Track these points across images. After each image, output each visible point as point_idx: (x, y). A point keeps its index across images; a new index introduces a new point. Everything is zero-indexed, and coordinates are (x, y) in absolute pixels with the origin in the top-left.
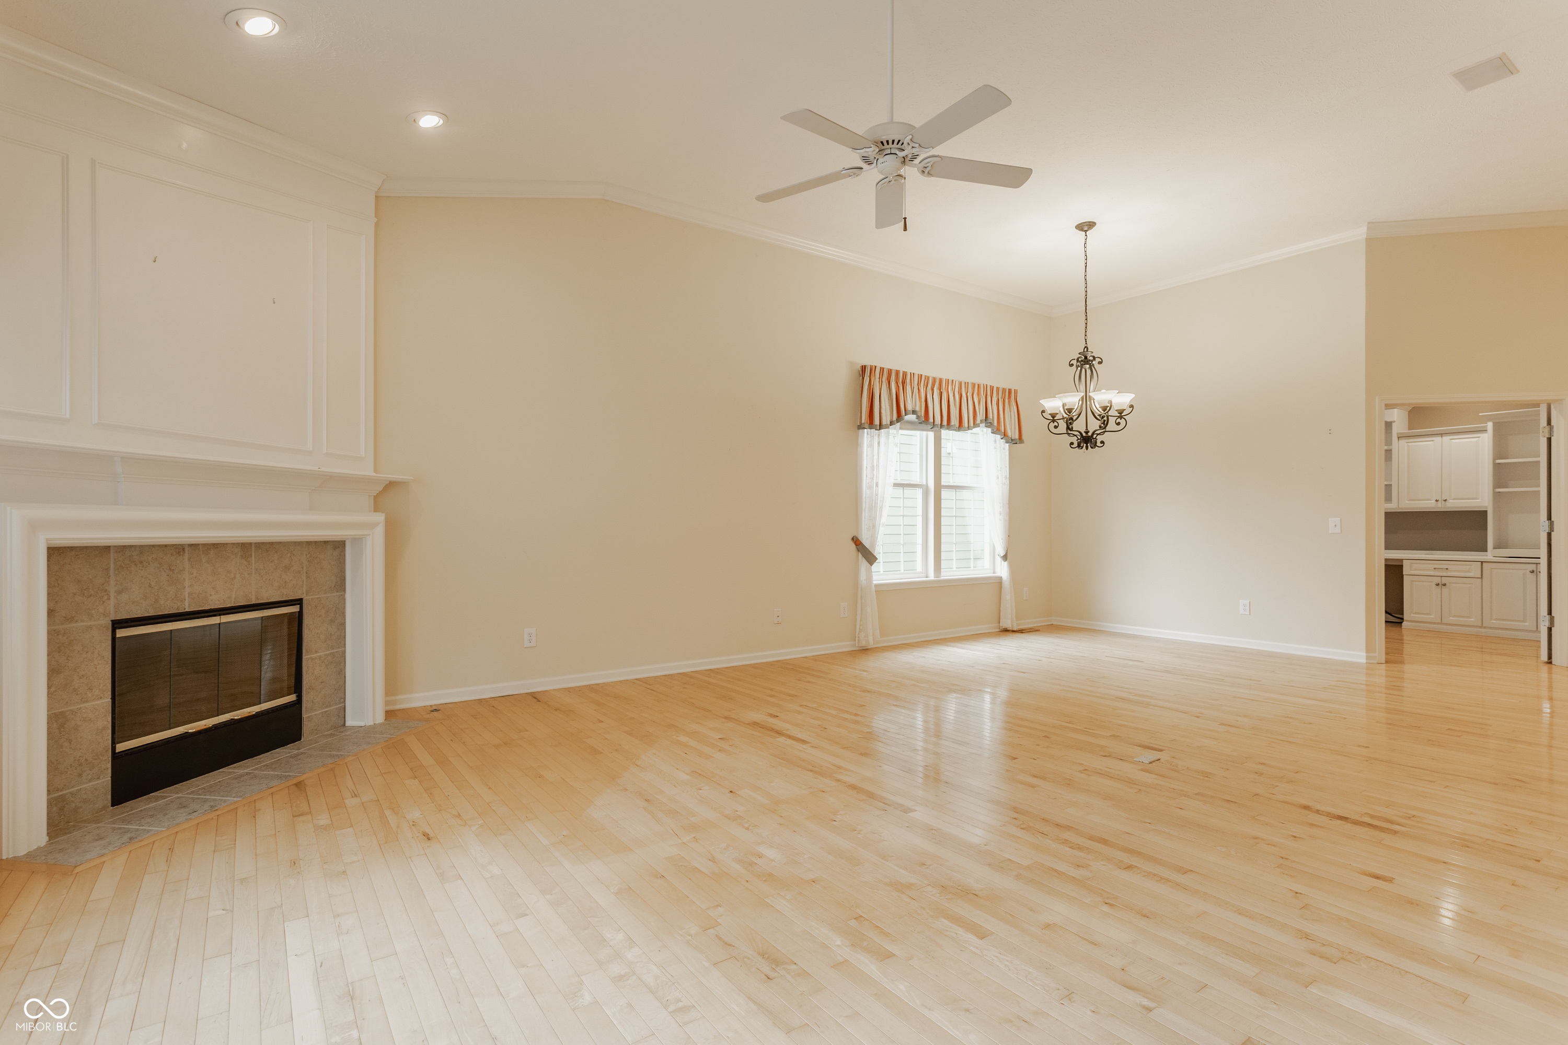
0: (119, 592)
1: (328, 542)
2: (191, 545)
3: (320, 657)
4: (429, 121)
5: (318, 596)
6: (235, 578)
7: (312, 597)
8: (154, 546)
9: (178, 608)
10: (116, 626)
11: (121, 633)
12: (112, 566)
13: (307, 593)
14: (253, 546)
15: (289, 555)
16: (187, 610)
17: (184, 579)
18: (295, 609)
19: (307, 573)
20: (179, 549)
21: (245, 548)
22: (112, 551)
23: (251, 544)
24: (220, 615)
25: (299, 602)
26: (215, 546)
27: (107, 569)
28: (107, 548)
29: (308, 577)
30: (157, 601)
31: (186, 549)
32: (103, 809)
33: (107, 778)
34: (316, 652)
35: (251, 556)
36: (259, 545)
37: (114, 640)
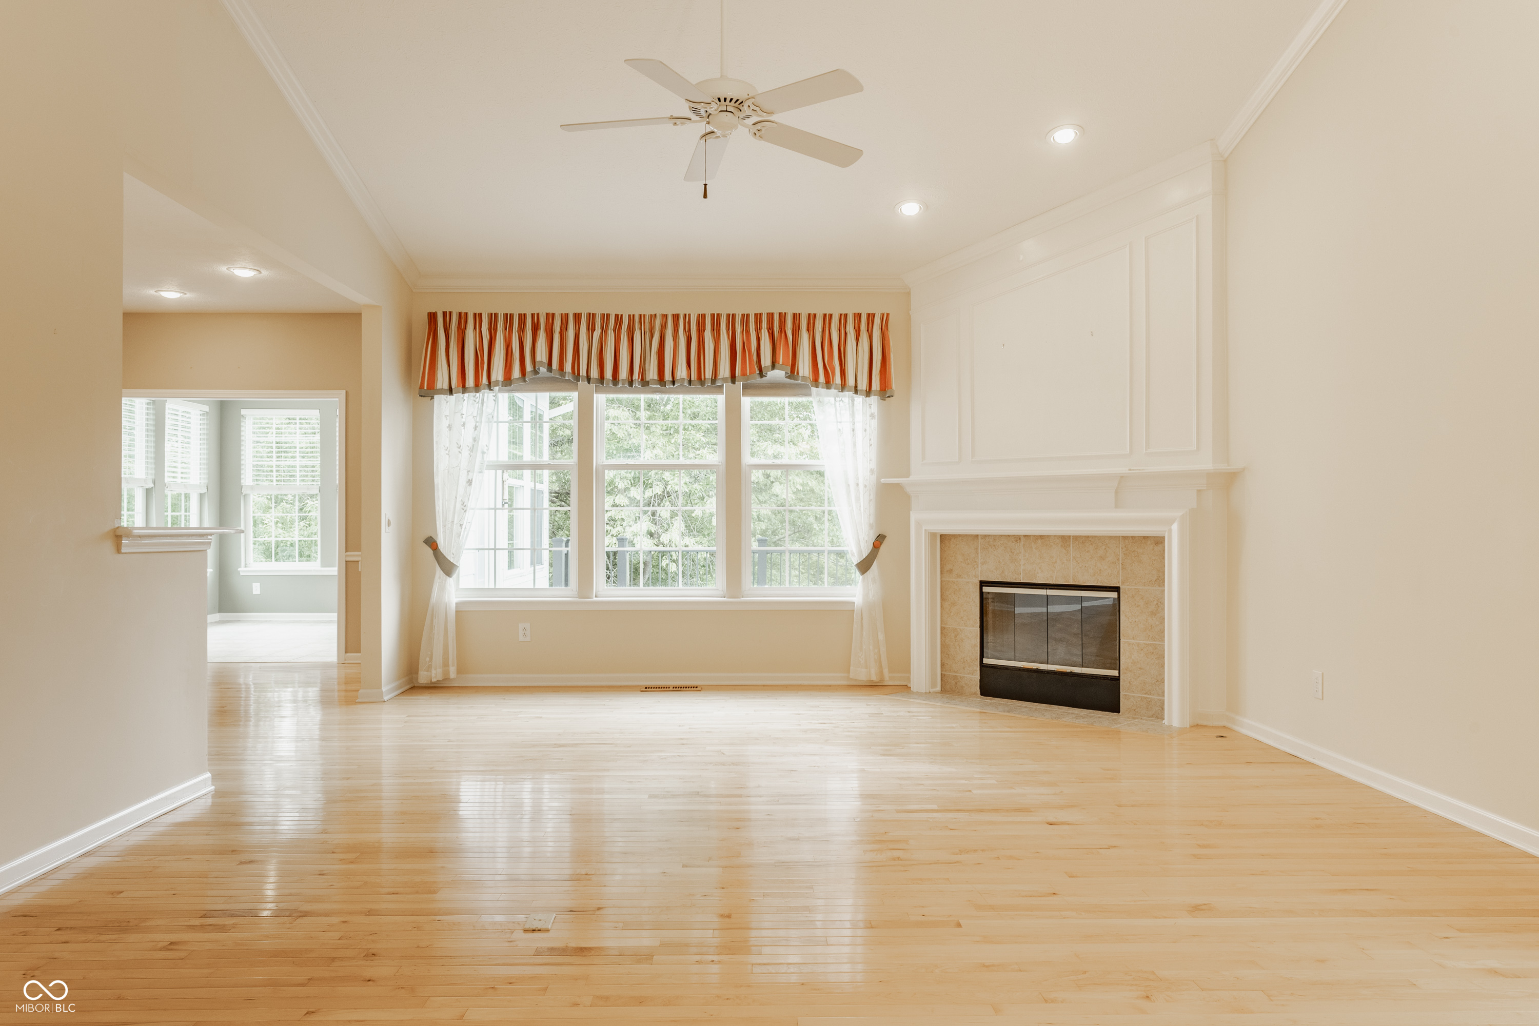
0: (983, 564)
1: (1147, 537)
2: (1025, 536)
3: (1138, 645)
5: (1136, 588)
6: (1056, 562)
7: (1129, 587)
8: (1001, 536)
9: (1016, 579)
10: (983, 584)
11: (986, 589)
12: (980, 547)
13: (1123, 583)
14: (1072, 538)
15: (1104, 547)
16: (1022, 581)
17: (1020, 560)
18: (1114, 595)
19: (1123, 565)
20: (1017, 538)
21: (1065, 540)
22: (980, 538)
23: (1070, 536)
24: (1047, 589)
25: (1117, 589)
26: (1042, 537)
27: (977, 549)
28: (977, 536)
29: (1123, 568)
30: (1003, 572)
31: (1022, 538)
32: (975, 693)
33: (977, 677)
34: (1134, 638)
35: (1069, 546)
36: (1076, 538)
37: (982, 593)
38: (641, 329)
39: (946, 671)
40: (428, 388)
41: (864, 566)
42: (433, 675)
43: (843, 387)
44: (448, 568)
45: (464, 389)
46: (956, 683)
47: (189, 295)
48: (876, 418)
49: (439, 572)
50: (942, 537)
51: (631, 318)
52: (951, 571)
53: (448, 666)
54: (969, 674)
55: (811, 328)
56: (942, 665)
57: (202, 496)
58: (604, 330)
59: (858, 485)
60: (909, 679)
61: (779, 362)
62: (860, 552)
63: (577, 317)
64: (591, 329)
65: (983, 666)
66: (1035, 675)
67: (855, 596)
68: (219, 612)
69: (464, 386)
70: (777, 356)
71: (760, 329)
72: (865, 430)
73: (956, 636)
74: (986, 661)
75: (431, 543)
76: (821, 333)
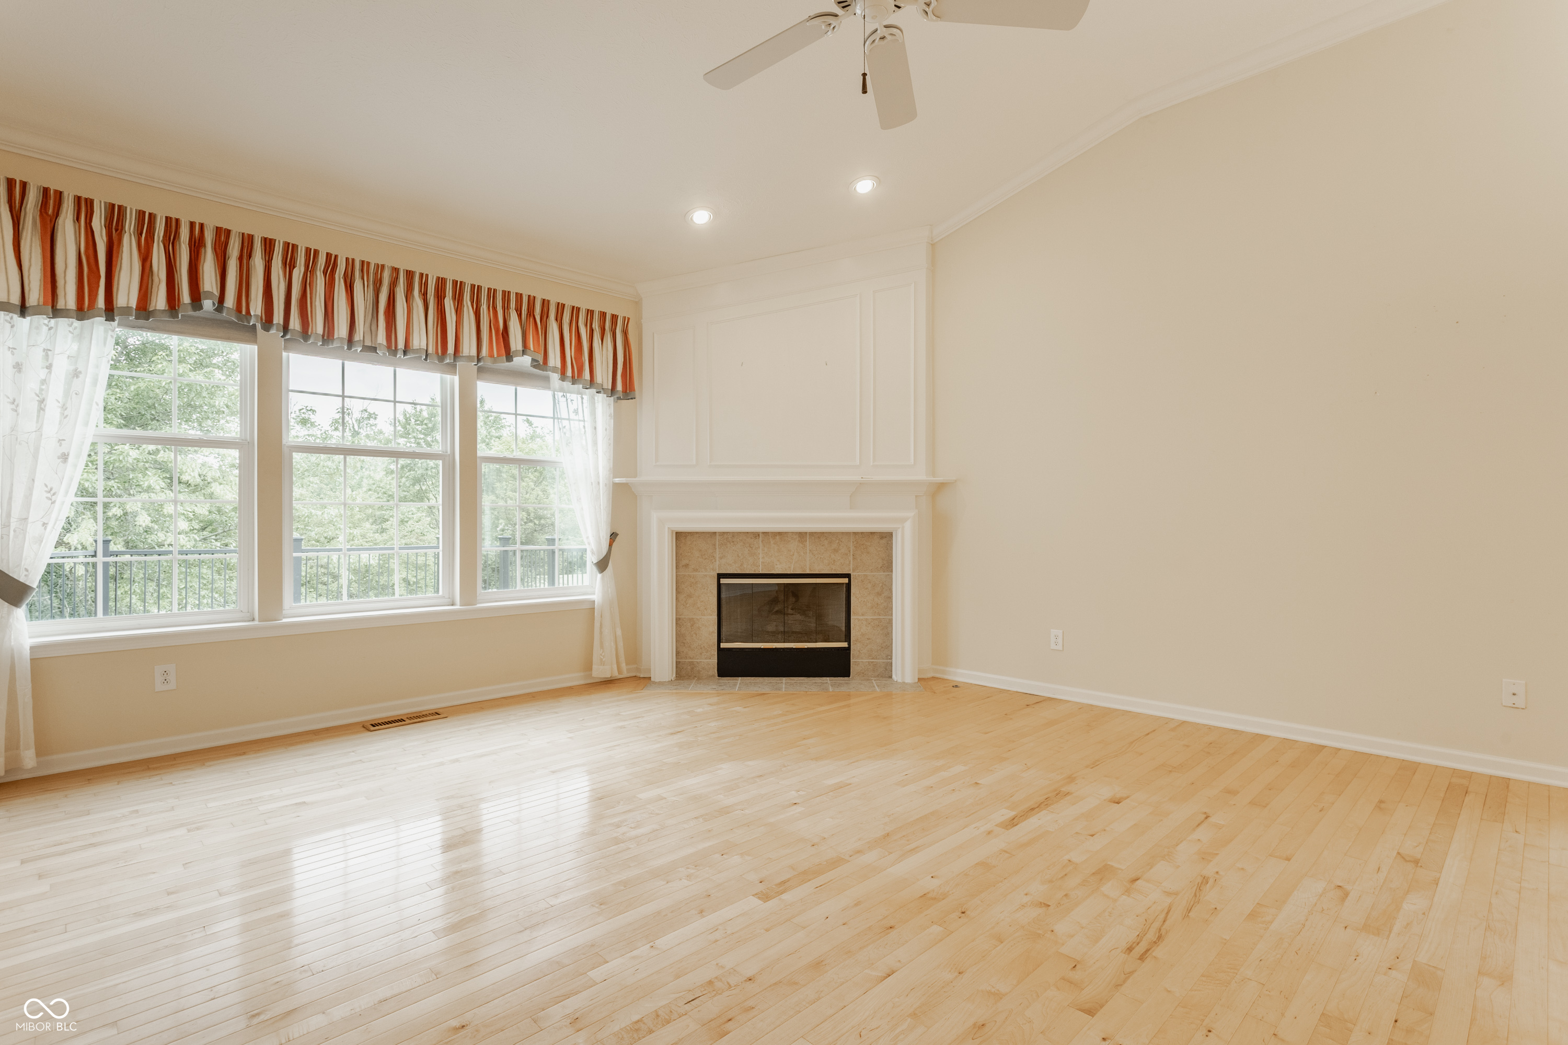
0: (721, 558)
1: (874, 533)
2: (763, 533)
3: (866, 620)
4: (865, 186)
5: (865, 574)
6: (793, 555)
7: (858, 574)
8: (740, 533)
9: (755, 571)
10: (721, 577)
11: (723, 581)
12: (717, 543)
13: (854, 571)
14: (808, 534)
15: (837, 541)
16: (760, 572)
17: (759, 554)
18: (846, 580)
19: (854, 555)
20: (756, 535)
21: (802, 535)
22: (717, 534)
23: (806, 533)
24: (783, 578)
25: (848, 576)
26: (780, 534)
27: (715, 545)
28: (715, 533)
29: (854, 559)
30: (742, 565)
31: (761, 535)
32: (713, 676)
33: (714, 660)
34: (863, 615)
35: (806, 541)
36: (812, 534)
37: (719, 585)
38: (363, 278)
39: (681, 658)
41: (602, 565)
43: (592, 384)
45: (54, 311)
46: (692, 669)
50: (678, 534)
52: (687, 566)
54: (706, 659)
55: (559, 318)
56: (677, 653)
58: (310, 268)
61: (530, 347)
63: (267, 243)
64: (289, 264)
65: (720, 650)
67: (594, 594)
69: (53, 306)
70: (527, 342)
71: (508, 309)
73: (692, 625)
74: (723, 645)
76: (569, 325)
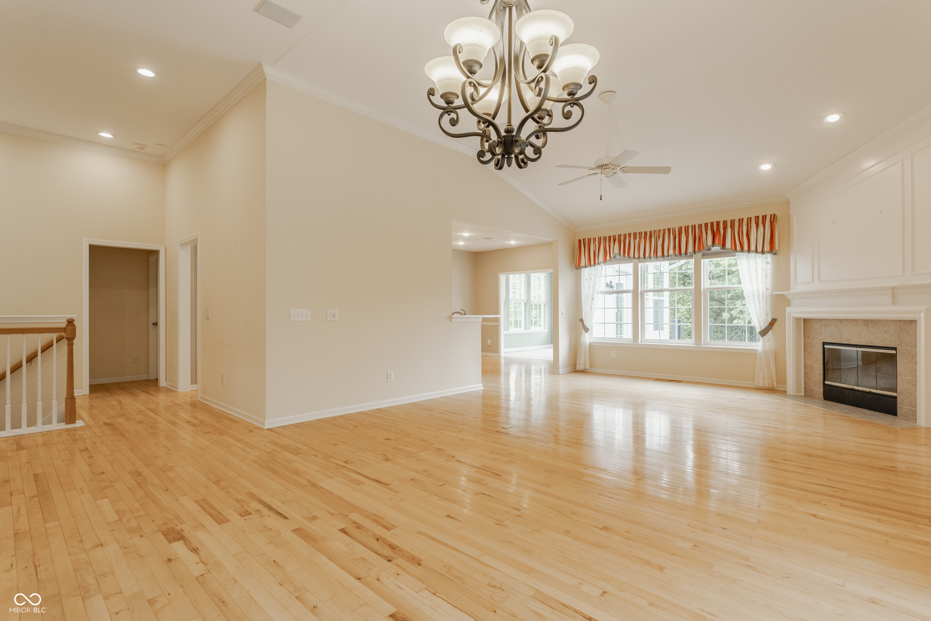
0: (824, 333)
1: (907, 320)
2: (845, 320)
3: (907, 380)
5: (906, 348)
6: (861, 333)
7: (902, 348)
8: (834, 319)
9: (840, 342)
10: (824, 344)
11: (826, 346)
12: (823, 325)
13: (898, 346)
14: (870, 321)
15: (888, 326)
16: (843, 343)
17: (843, 332)
18: (893, 352)
19: (898, 335)
20: (842, 321)
21: (866, 322)
22: (823, 320)
23: (869, 320)
24: (857, 347)
25: (895, 349)
26: (854, 320)
27: (821, 326)
28: (821, 319)
29: (898, 338)
30: (834, 338)
31: (844, 321)
32: (821, 398)
33: (821, 390)
34: (905, 376)
35: (869, 325)
36: (872, 321)
37: (824, 349)
38: (654, 236)
39: (807, 386)
40: (578, 266)
41: (764, 333)
42: (581, 367)
43: (749, 250)
44: (587, 330)
45: (590, 266)
46: (812, 392)
47: (518, 242)
48: (770, 264)
49: (584, 331)
50: (805, 320)
51: (651, 232)
52: (809, 337)
53: (586, 364)
54: (818, 388)
55: (732, 226)
56: (805, 383)
57: (545, 304)
58: (640, 238)
59: (759, 295)
60: (786, 388)
61: (716, 243)
62: (761, 327)
63: (630, 234)
64: (635, 238)
65: (824, 385)
66: (851, 391)
67: (758, 347)
68: (551, 344)
69: (590, 264)
70: (715, 241)
71: (707, 230)
72: (763, 270)
73: (811, 369)
74: (826, 382)
75: (581, 320)
76: (738, 228)
